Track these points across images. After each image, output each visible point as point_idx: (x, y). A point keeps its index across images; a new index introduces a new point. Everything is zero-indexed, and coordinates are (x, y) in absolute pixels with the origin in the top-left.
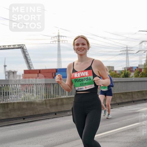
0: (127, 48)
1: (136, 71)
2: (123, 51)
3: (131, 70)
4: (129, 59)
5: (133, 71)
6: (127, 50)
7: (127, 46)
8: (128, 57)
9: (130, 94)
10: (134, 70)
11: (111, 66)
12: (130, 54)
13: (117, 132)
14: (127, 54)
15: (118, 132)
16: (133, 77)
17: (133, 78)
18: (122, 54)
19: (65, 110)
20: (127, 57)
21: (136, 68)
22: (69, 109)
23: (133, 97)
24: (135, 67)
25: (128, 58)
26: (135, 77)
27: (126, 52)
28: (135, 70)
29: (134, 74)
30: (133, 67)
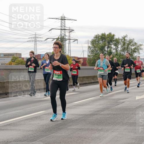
0: (36, 35)
2: (31, 38)
3: (39, 57)
4: (37, 46)
5: (41, 59)
6: (36, 38)
7: (36, 33)
10: (42, 58)
11: (19, 53)
12: (38, 41)
13: (20, 120)
14: (35, 41)
15: (22, 120)
18: (30, 41)
20: (35, 45)
24: (43, 55)
27: (34, 39)
28: (43, 57)
30: (41, 55)
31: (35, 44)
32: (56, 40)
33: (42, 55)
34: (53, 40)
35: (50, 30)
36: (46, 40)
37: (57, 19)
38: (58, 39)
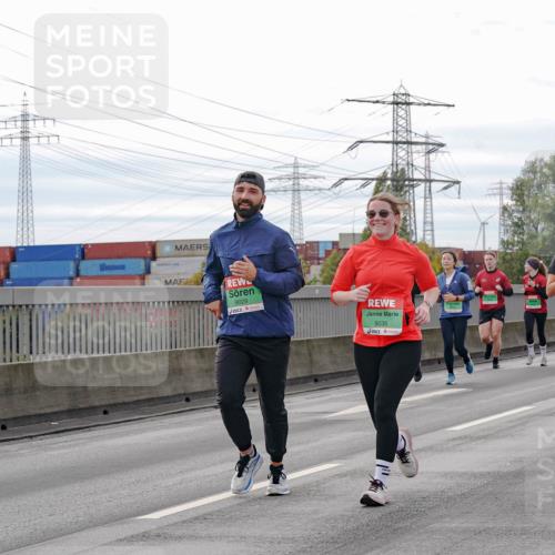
0: (296, 166)
1: (329, 260)
2: (280, 178)
3: (310, 252)
4: (303, 210)
5: (319, 259)
6: (296, 177)
7: (296, 158)
8: (299, 203)
9: (304, 350)
10: (322, 254)
12: (307, 189)
14: (296, 191)
16: (315, 281)
17: (319, 285)
19: (42, 412)
20: (294, 205)
21: (330, 247)
22: (56, 409)
23: (311, 362)
24: (325, 242)
25: (300, 208)
26: (324, 283)
27: (291, 183)
28: (328, 253)
29: (323, 271)
30: (318, 242)
31: (297, 203)
32: (374, 183)
33: (321, 246)
34: (363, 186)
35: (351, 148)
36: (336, 185)
37: (377, 102)
38: (381, 180)
